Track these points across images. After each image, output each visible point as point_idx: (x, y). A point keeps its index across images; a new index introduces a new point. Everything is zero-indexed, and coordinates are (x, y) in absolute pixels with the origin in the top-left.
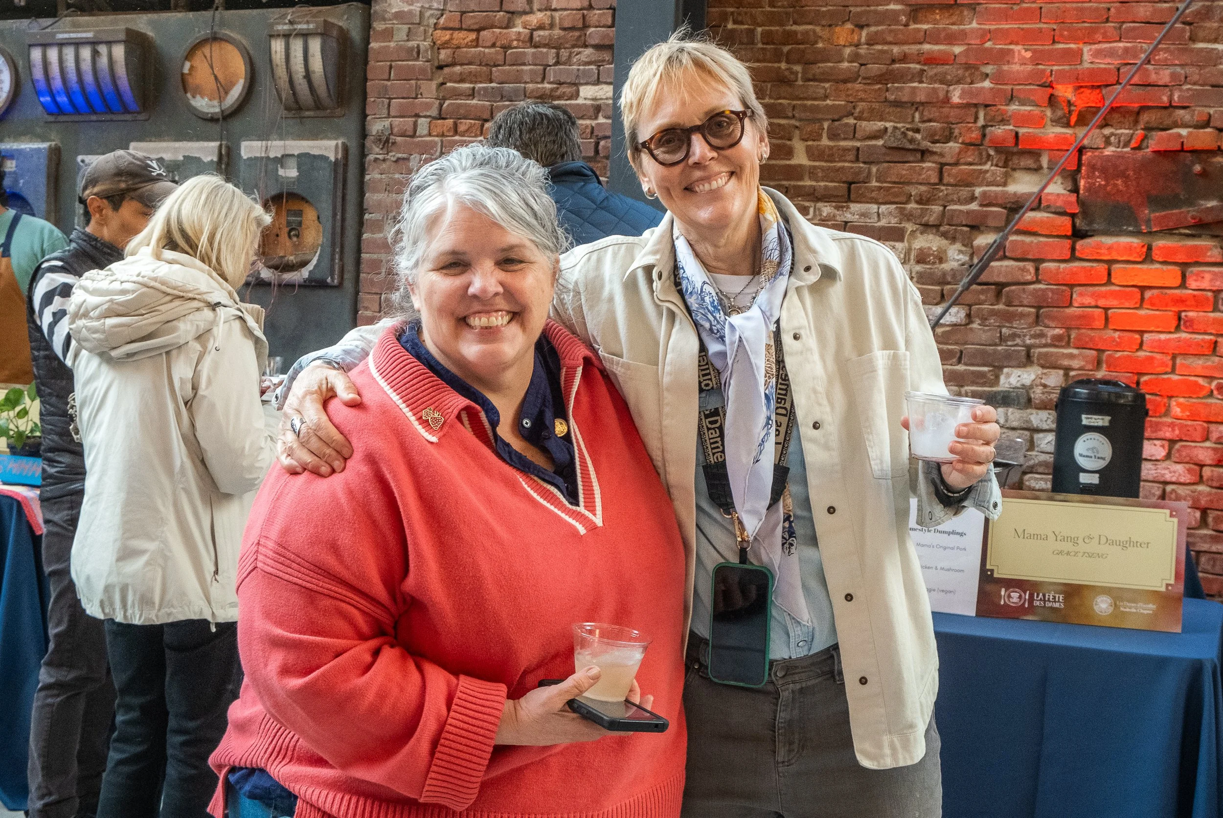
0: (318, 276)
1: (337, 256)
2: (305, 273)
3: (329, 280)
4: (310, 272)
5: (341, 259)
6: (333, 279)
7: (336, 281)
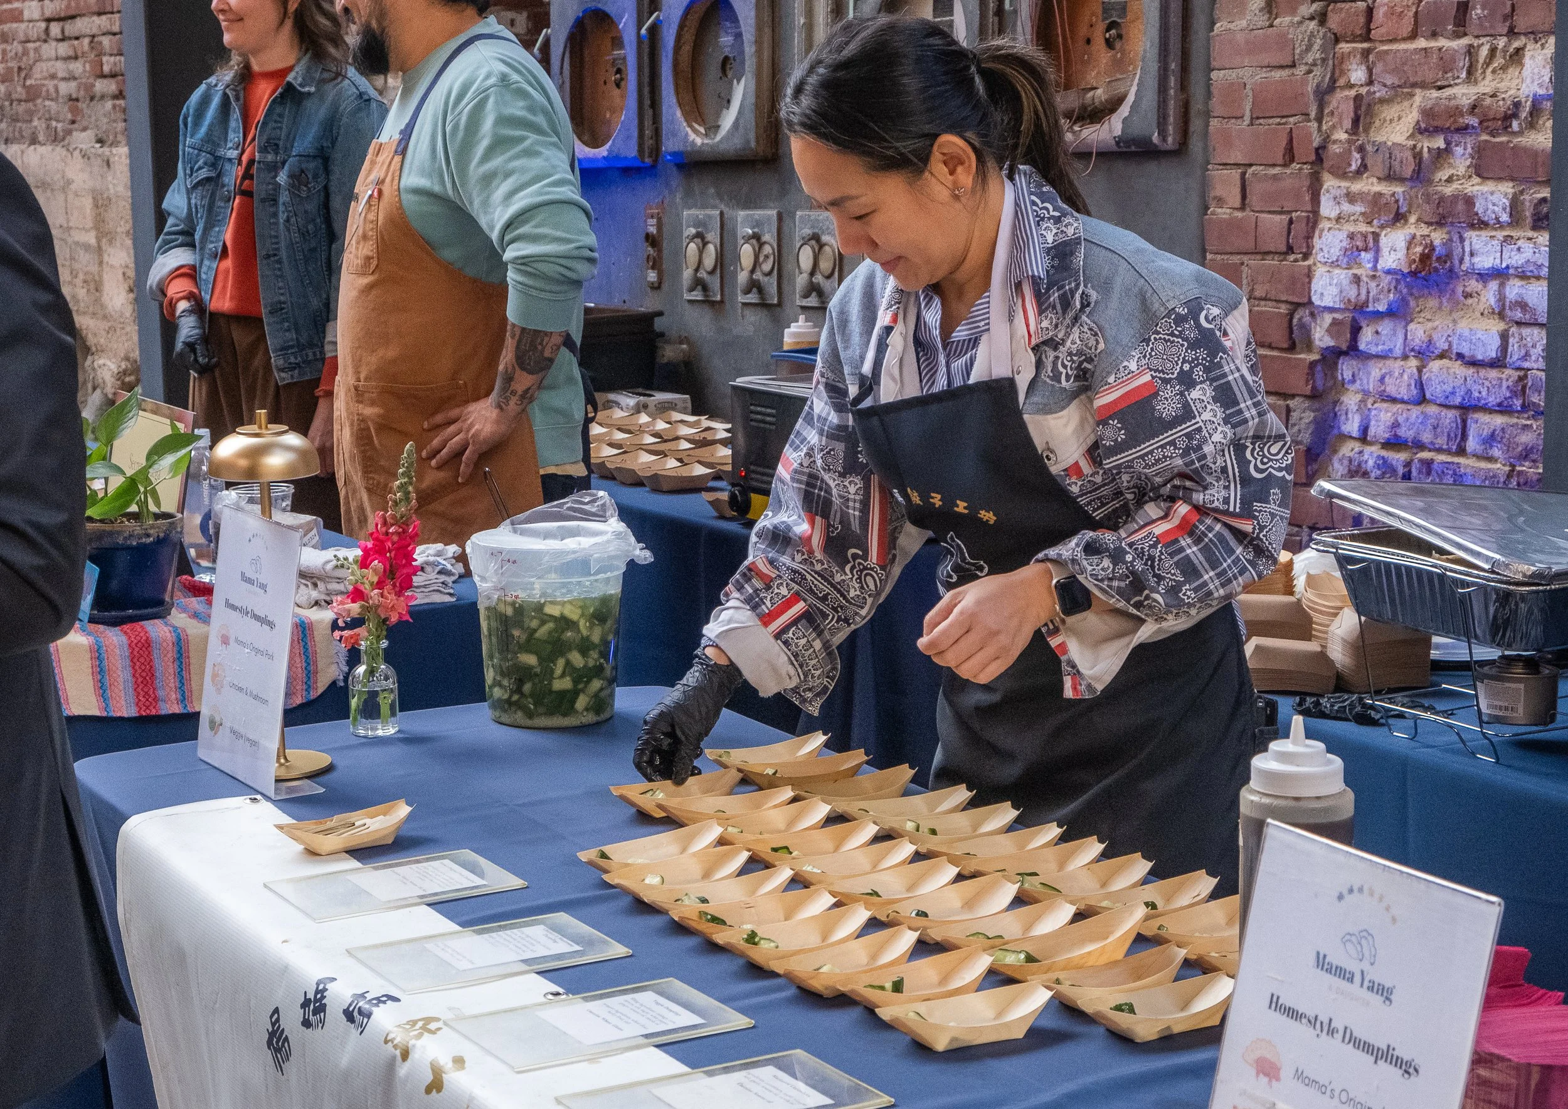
0: (1137, 130)
1: (1172, 81)
2: (1114, 127)
3: (1155, 138)
4: (1125, 121)
5: (1183, 86)
6: (1163, 134)
7: (1170, 139)
